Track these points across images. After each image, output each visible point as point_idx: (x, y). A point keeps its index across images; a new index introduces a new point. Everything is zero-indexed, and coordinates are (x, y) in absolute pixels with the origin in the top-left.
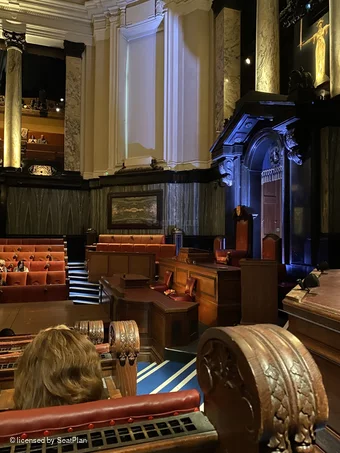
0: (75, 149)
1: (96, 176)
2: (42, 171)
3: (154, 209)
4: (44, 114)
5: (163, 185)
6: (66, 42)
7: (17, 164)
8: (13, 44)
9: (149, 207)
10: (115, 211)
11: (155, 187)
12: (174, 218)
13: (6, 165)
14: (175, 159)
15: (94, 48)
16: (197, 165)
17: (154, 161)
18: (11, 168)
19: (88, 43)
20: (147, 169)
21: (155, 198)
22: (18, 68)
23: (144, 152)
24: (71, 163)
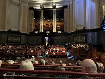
0: (66, 27)
1: (70, 32)
2: (60, 32)
3: (85, 39)
4: (60, 21)
5: (87, 33)
6: (64, 6)
7: (55, 31)
9: (83, 38)
10: (75, 39)
11: (85, 34)
12: (90, 40)
13: (53, 31)
14: (89, 27)
16: (96, 28)
17: (84, 28)
18: (54, 32)
20: (83, 30)
21: (85, 36)
22: (55, 13)
23: (81, 26)
24: (65, 30)
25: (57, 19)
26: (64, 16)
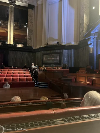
0: (31, 39)
2: (20, 46)
3: (58, 58)
4: (21, 28)
5: (62, 50)
6: (29, 4)
7: (12, 43)
8: (12, 4)
9: (57, 57)
10: (44, 59)
11: (59, 51)
12: (65, 61)
13: (8, 43)
14: (65, 42)
15: (37, 7)
16: (73, 44)
17: (58, 43)
18: (10, 45)
19: (35, 5)
20: (56, 45)
21: (59, 54)
22: (13, 12)
23: (55, 40)
25: (16, 23)
26: (29, 21)
